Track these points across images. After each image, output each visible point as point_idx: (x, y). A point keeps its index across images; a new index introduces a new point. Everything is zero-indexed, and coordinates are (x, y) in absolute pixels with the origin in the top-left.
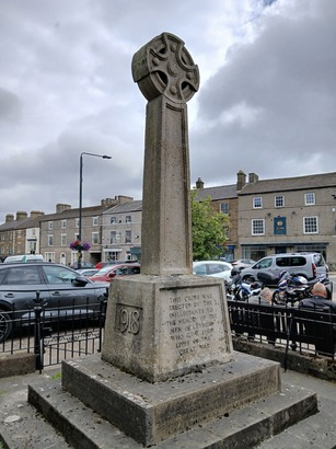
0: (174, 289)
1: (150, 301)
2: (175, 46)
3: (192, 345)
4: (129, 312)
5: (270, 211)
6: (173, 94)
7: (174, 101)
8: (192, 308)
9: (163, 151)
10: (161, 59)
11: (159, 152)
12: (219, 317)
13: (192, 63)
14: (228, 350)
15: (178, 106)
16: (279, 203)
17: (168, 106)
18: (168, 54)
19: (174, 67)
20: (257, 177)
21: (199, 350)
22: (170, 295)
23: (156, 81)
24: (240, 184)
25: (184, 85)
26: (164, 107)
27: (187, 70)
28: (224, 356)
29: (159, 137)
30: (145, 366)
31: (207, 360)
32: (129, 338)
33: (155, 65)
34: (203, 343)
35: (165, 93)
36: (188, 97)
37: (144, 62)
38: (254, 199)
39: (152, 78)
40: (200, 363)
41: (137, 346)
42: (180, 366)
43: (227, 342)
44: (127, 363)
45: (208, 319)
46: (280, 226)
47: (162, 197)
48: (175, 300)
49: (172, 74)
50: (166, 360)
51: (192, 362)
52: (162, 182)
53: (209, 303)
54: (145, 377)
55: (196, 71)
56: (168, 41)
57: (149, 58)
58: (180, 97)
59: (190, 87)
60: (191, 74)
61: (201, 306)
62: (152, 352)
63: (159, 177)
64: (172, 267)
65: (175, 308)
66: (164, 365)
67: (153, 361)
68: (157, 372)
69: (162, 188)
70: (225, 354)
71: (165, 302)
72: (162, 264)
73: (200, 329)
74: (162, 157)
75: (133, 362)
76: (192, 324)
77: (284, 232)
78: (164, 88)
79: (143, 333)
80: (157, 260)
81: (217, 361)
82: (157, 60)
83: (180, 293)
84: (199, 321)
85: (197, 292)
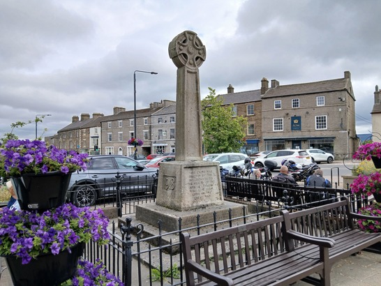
0: (191, 168)
1: (179, 173)
2: (191, 38)
3: (201, 195)
4: (169, 179)
5: (288, 112)
6: (191, 64)
7: (192, 69)
8: (201, 177)
9: (186, 97)
10: (184, 46)
11: (183, 97)
12: (216, 182)
13: (202, 45)
14: (221, 199)
15: (193, 71)
16: (296, 104)
17: (188, 72)
18: (188, 43)
19: (191, 49)
20: (278, 83)
21: (205, 198)
22: (189, 170)
23: (181, 59)
24: (264, 89)
25: (197, 58)
26: (186, 72)
27: (199, 50)
28: (219, 202)
29: (184, 89)
30: (177, 204)
31: (209, 203)
32: (169, 192)
33: (181, 50)
34: (207, 194)
35: (187, 65)
36: (199, 65)
37: (175, 49)
38: (275, 102)
39: (179, 57)
40: (205, 204)
41: (173, 195)
42: (195, 205)
43: (220, 195)
44: (169, 204)
45: (209, 183)
46: (296, 123)
47: (186, 121)
48: (192, 173)
49: (190, 53)
50: (187, 201)
51: (201, 203)
52: (186, 112)
53: (210, 175)
54: (177, 209)
55: (204, 50)
56: (187, 35)
57: (177, 46)
58: (195, 66)
59: (201, 59)
60: (201, 52)
61: (206, 176)
62: (181, 197)
63: (184, 110)
64: (191, 157)
65: (192, 177)
66: (187, 203)
67: (181, 201)
68: (183, 206)
69: (186, 116)
70: (219, 201)
71: (187, 173)
72: (186, 155)
73: (206, 188)
74: (185, 100)
75: (172, 203)
76: (201, 186)
77: (299, 129)
78: (186, 62)
79: (176, 189)
80: (183, 153)
81: (214, 204)
82: (182, 47)
83: (194, 170)
84: (205, 184)
85: (203, 169)
